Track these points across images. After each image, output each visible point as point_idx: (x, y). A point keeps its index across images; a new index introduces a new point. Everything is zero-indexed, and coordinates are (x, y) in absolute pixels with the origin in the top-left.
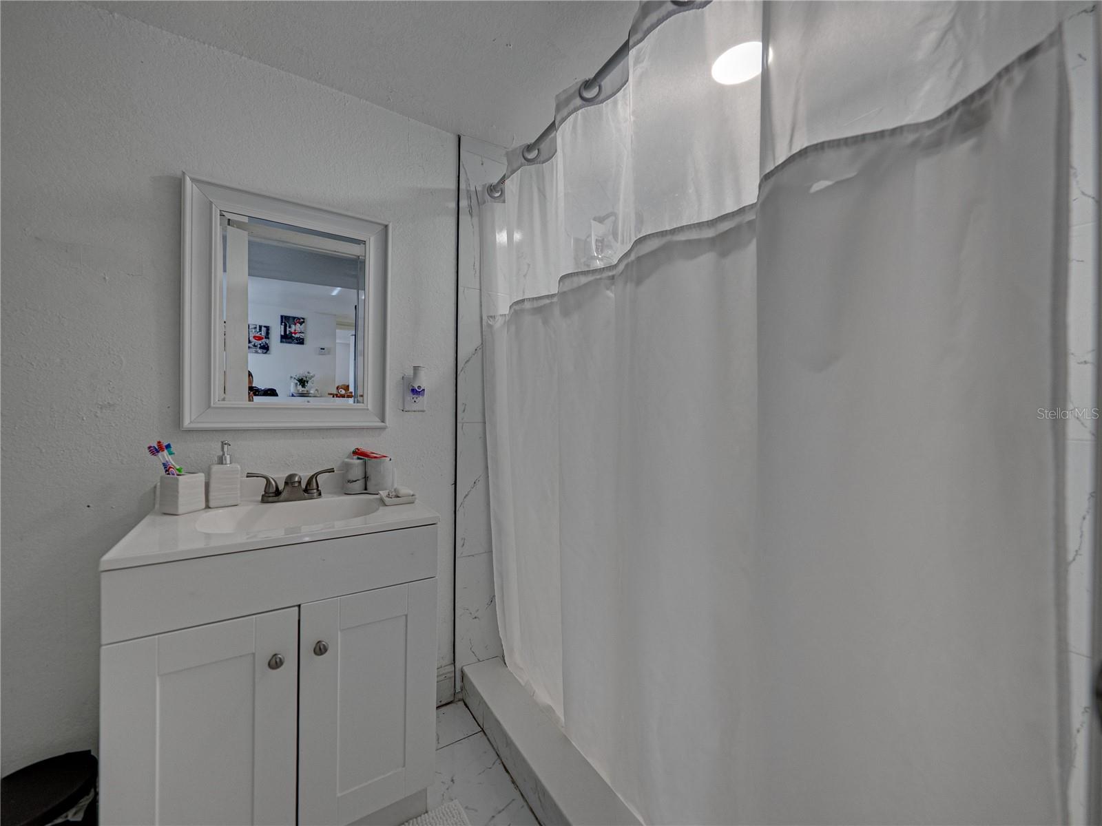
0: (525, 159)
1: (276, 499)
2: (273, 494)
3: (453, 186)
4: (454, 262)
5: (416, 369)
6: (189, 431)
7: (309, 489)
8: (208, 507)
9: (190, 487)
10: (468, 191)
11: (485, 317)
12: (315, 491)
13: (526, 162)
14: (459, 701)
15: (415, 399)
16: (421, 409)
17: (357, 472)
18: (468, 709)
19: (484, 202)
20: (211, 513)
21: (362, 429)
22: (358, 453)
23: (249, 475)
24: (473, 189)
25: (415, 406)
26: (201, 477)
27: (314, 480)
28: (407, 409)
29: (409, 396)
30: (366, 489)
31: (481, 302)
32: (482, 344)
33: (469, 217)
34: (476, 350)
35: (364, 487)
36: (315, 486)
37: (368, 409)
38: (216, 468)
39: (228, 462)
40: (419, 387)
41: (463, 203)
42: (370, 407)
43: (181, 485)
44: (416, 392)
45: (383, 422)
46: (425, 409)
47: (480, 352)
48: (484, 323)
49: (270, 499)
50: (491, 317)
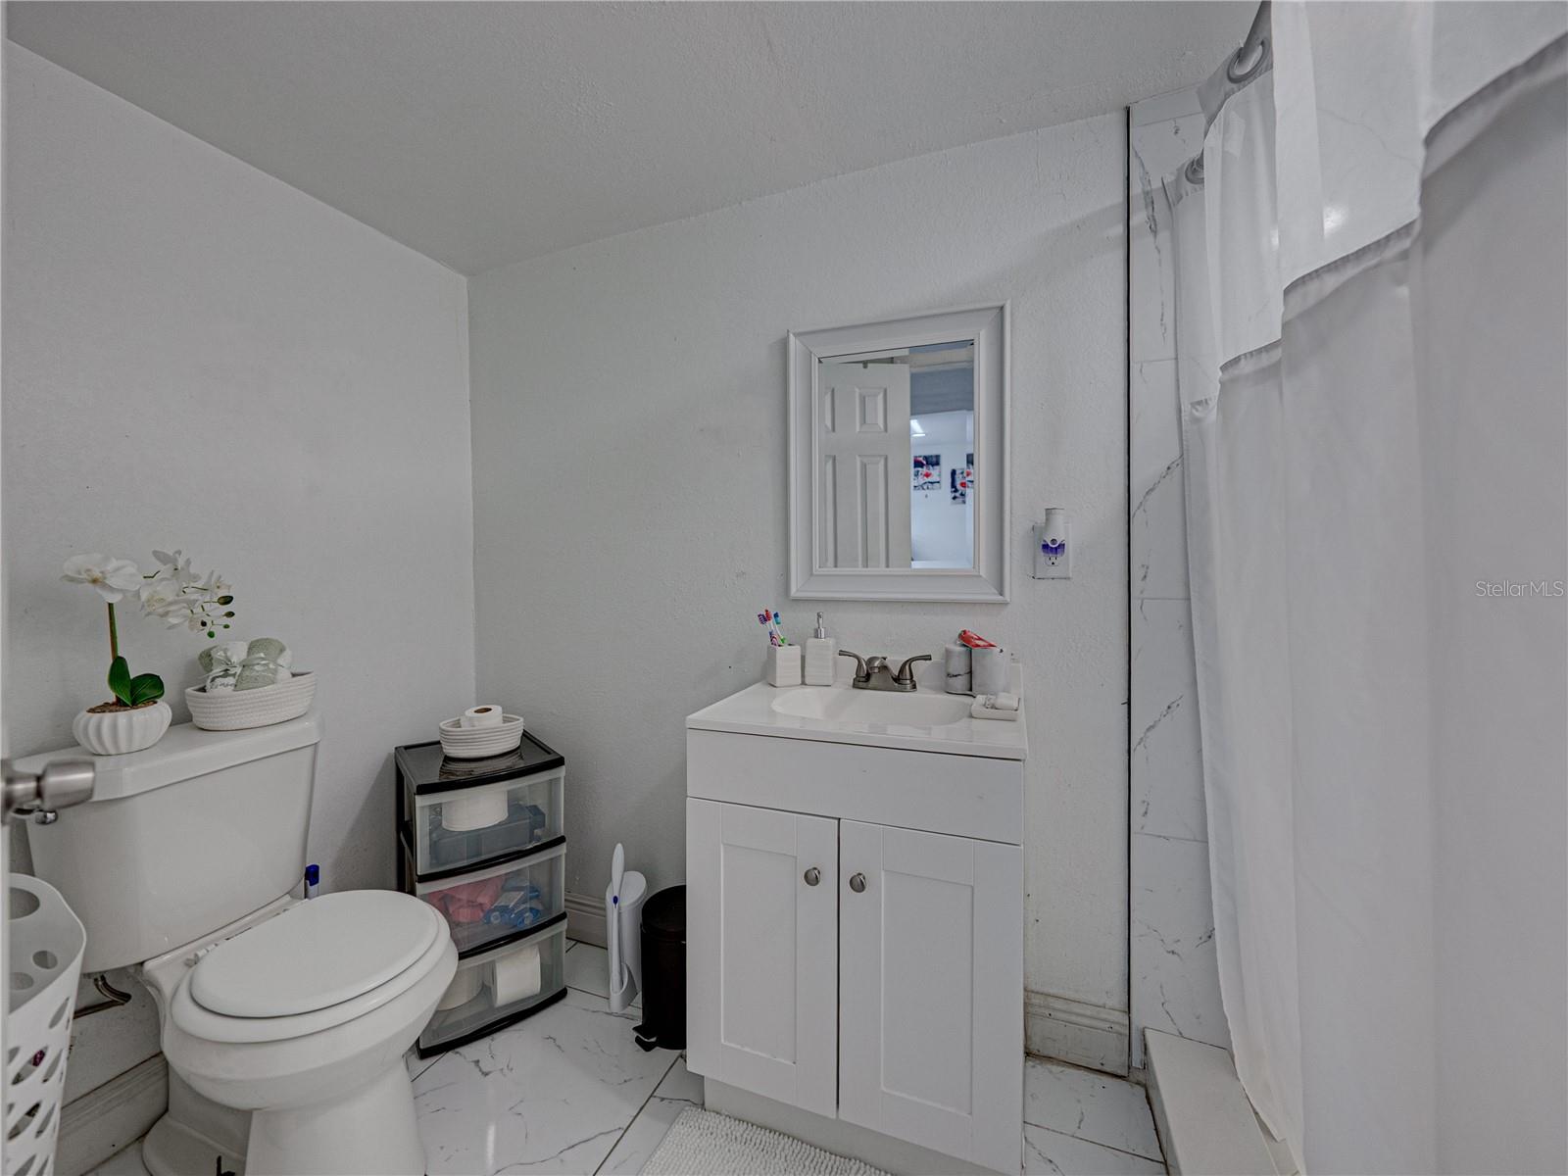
0: (1232, 80)
1: (864, 685)
2: (864, 678)
3: (1120, 198)
4: (1122, 324)
5: (1049, 512)
6: (796, 600)
7: (901, 679)
8: (803, 683)
9: (787, 658)
10: (1146, 194)
11: (1186, 407)
12: (908, 682)
13: (1234, 86)
14: (1138, 1083)
15: (1053, 560)
16: (1064, 576)
17: (958, 665)
18: (1151, 1109)
19: (1180, 198)
20: (808, 690)
21: (974, 604)
22: (965, 639)
23: (842, 653)
24: (1156, 184)
25: (1053, 572)
26: (796, 650)
27: (907, 667)
28: (1038, 575)
29: (1042, 557)
30: (971, 690)
31: (1178, 380)
32: (1182, 455)
33: (1151, 238)
34: (1169, 468)
35: (969, 686)
36: (908, 677)
37: (981, 576)
38: (811, 641)
39: (823, 636)
40: (1054, 541)
41: (1138, 218)
42: (982, 573)
43: (778, 656)
44: (1053, 549)
45: (1001, 594)
46: (1071, 576)
47: (1176, 472)
48: (1185, 417)
49: (861, 684)
50: (1199, 403)
